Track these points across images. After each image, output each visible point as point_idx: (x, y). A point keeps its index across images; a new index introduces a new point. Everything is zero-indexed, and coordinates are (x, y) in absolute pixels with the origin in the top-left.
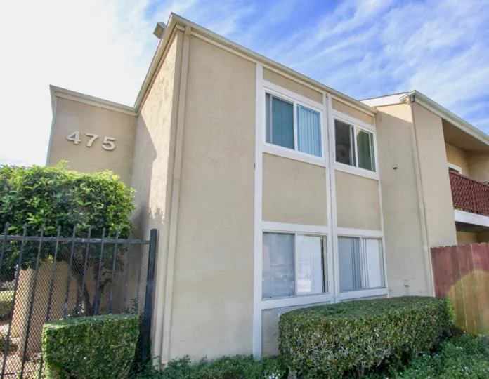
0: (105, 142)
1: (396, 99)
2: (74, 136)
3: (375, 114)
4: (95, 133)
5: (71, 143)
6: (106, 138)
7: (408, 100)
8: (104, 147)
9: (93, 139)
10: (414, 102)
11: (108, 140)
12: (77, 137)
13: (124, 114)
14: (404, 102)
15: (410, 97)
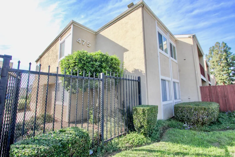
0: (88, 43)
1: (187, 36)
2: (79, 41)
3: (176, 41)
4: (85, 40)
5: (78, 43)
6: (88, 42)
7: (191, 37)
8: (88, 45)
9: (84, 42)
10: (193, 38)
11: (89, 43)
12: (80, 40)
13: (93, 34)
14: (190, 37)
15: (192, 36)
